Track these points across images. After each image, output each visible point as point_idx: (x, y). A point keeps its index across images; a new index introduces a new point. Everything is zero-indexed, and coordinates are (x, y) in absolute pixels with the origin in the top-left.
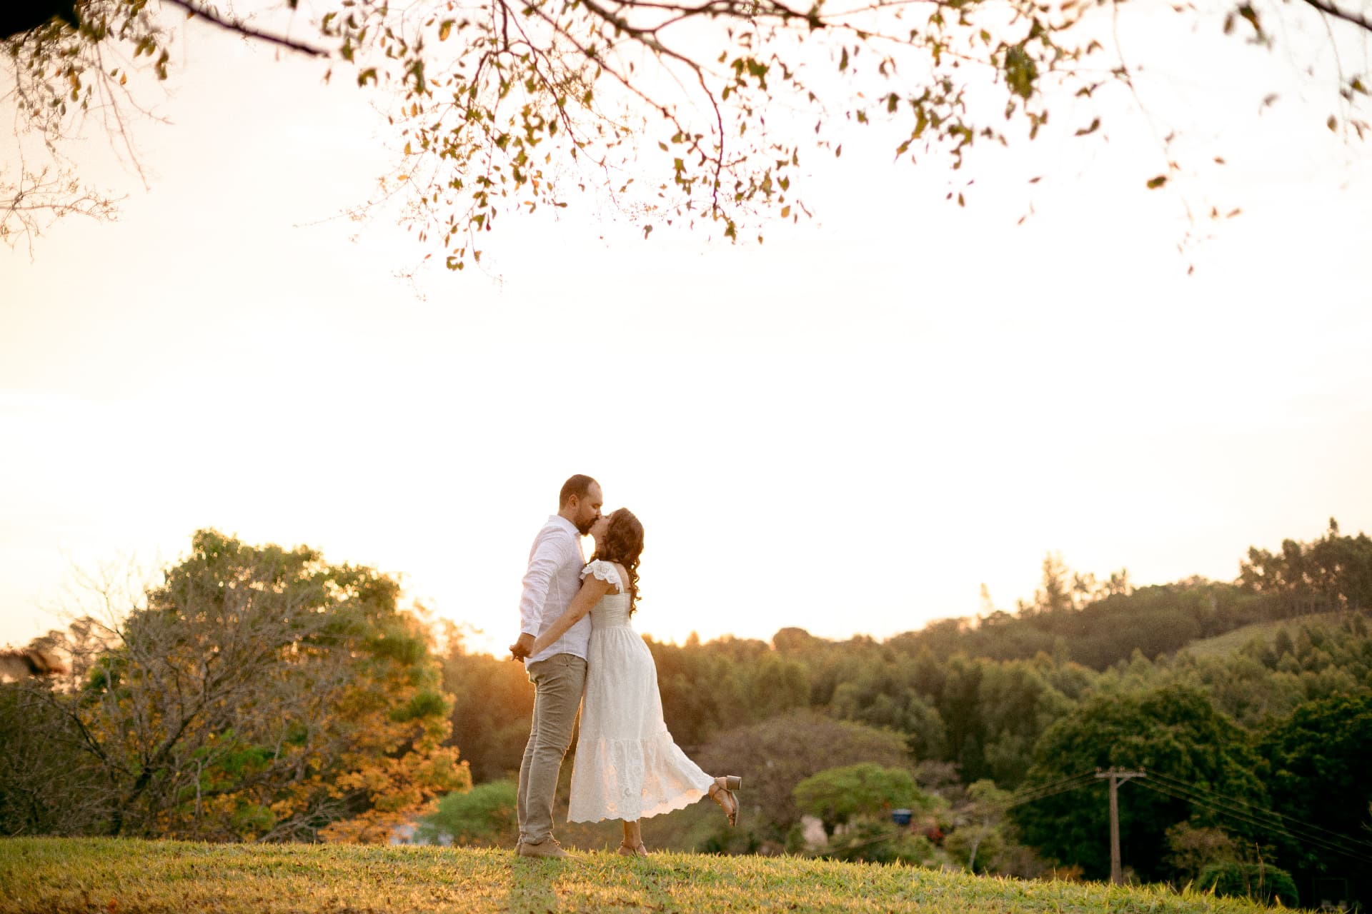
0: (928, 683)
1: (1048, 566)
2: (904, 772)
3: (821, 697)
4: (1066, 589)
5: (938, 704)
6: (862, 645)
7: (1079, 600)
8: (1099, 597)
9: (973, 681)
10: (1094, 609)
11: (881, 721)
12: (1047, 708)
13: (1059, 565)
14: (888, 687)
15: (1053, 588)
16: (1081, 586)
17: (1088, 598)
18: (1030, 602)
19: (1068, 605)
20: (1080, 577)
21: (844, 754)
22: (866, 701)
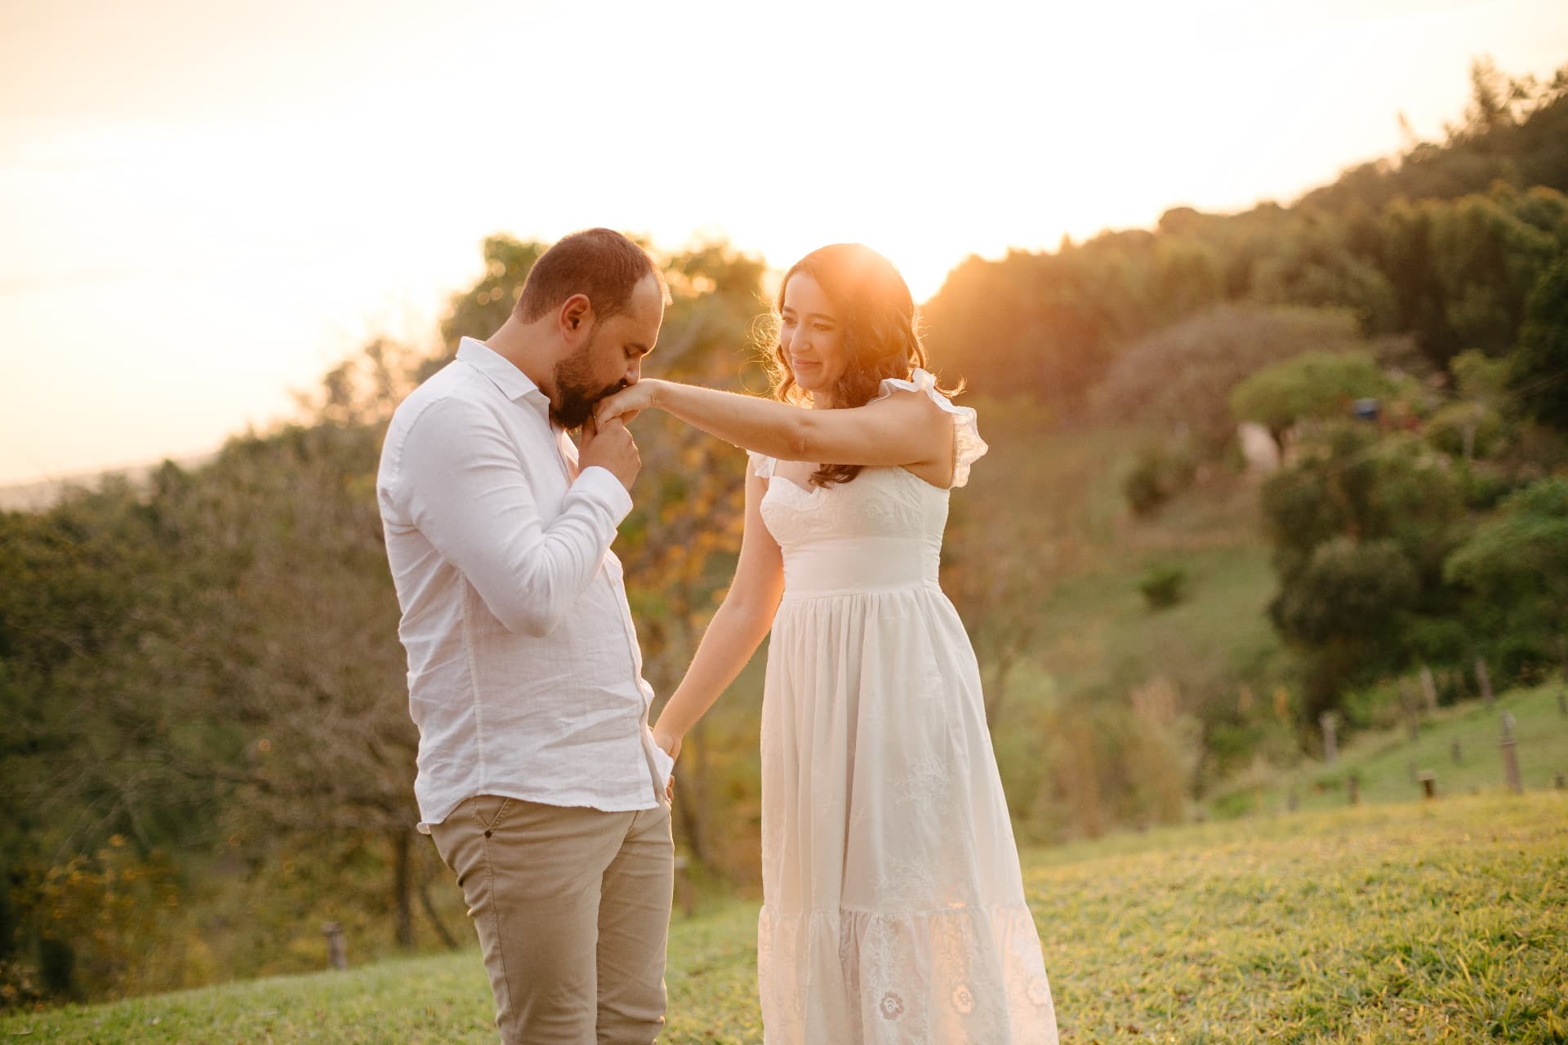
0: (1364, 243)
1: (1477, 75)
2: (1361, 356)
3: (1237, 285)
4: (1502, 99)
5: (1381, 264)
6: (1268, 212)
7: (1519, 111)
8: (1545, 103)
9: (1419, 233)
10: (1539, 118)
11: (1317, 300)
12: (1518, 248)
13: (1491, 70)
14: (1317, 257)
15: (1486, 101)
16: (1519, 93)
17: (1529, 105)
18: (1460, 124)
19: (1505, 121)
20: (1518, 82)
21: (1282, 348)
22: (1291, 278)
